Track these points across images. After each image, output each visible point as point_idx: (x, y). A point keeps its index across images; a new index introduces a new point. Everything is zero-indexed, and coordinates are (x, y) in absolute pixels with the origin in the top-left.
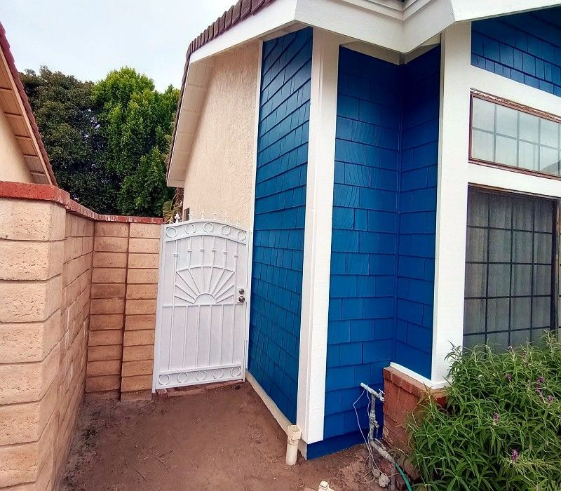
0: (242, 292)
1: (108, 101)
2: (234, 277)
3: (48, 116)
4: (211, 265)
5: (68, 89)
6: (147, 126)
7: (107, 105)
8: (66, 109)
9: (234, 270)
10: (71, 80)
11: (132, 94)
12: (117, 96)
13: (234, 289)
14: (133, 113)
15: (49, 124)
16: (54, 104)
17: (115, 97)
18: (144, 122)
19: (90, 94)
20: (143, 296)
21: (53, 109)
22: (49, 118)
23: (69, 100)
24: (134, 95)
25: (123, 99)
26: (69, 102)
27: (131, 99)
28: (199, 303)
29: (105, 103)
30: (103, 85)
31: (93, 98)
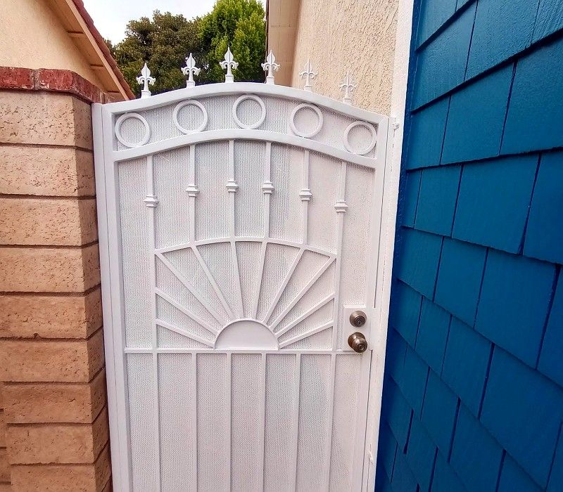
0: (359, 321)
1: (215, 37)
2: (335, 271)
3: (160, 63)
4: (261, 236)
5: (177, 30)
6: (254, 58)
7: (214, 41)
8: (176, 53)
9: (335, 252)
10: (180, 20)
11: (238, 21)
12: (223, 28)
13: (333, 309)
14: (238, 44)
15: (161, 71)
16: (164, 48)
17: (222, 30)
18: (251, 53)
19: (197, 31)
20: (44, 330)
21: (164, 54)
22: (161, 65)
23: (178, 42)
24: (240, 22)
25: (229, 29)
26: (179, 45)
27: (237, 28)
28: (228, 347)
29: (212, 39)
30: (210, 18)
31: (200, 35)
